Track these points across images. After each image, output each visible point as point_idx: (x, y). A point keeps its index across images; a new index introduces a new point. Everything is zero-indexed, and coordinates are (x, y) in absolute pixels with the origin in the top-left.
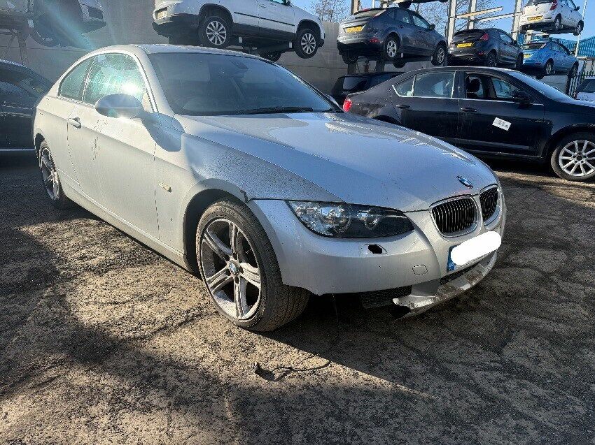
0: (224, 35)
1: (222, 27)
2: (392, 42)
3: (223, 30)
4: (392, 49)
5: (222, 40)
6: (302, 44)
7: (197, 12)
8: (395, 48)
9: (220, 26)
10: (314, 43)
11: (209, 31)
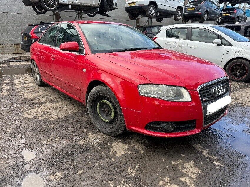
0: (154, 12)
1: (154, 9)
2: (206, 14)
3: (154, 11)
4: (206, 17)
5: (154, 14)
6: (177, 15)
7: (147, 4)
8: (207, 16)
9: (153, 9)
10: (181, 15)
11: (150, 11)
